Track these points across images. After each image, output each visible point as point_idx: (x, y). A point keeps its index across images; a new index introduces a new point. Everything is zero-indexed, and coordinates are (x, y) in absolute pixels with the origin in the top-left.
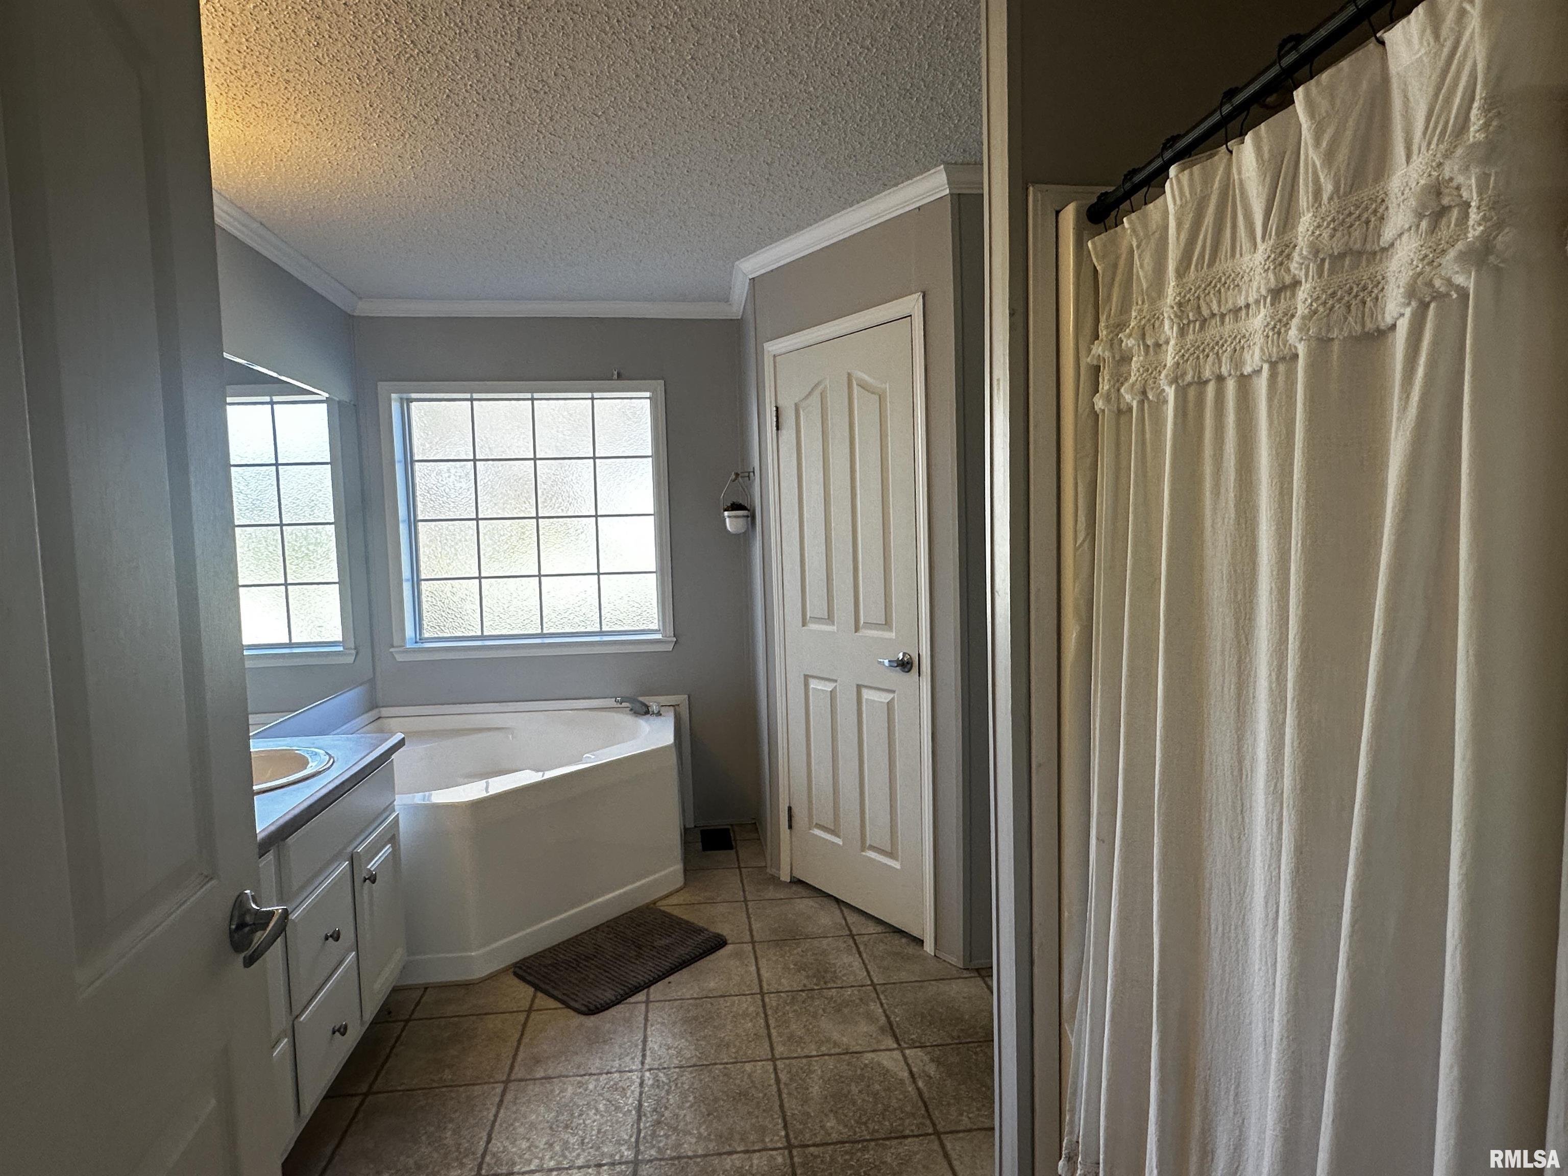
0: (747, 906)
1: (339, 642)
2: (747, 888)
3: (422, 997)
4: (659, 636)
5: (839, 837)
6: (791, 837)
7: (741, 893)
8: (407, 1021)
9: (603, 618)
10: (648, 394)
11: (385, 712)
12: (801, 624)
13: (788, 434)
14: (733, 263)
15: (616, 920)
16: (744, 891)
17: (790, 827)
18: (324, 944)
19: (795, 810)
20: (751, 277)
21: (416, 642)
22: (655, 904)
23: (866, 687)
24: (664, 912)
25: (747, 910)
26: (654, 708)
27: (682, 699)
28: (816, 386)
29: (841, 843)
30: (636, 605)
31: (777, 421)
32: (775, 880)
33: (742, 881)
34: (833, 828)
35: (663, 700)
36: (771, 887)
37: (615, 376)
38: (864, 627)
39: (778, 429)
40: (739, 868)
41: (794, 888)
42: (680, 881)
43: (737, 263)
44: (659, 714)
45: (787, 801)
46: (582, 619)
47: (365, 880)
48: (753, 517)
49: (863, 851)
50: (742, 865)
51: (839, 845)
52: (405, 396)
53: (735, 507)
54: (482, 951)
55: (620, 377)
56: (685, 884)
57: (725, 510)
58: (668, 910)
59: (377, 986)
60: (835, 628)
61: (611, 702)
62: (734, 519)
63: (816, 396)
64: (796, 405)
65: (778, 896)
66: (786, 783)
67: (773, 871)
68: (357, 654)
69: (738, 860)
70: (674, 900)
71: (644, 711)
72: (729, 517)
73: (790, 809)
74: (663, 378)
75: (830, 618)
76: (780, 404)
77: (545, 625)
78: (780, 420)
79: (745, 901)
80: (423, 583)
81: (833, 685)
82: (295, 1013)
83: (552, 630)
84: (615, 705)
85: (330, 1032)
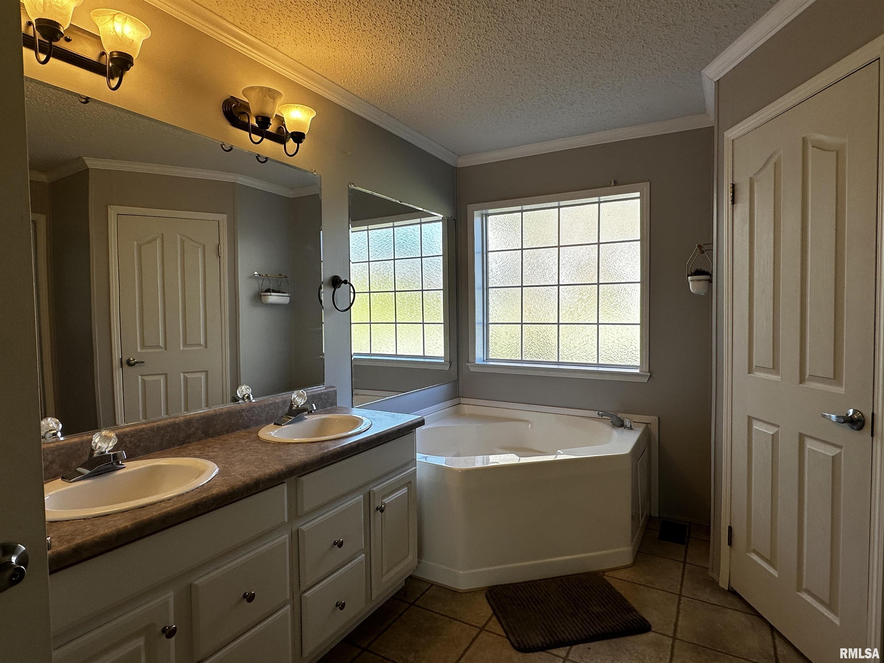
0: (680, 600)
1: (442, 357)
2: (684, 584)
3: (427, 590)
4: (638, 371)
5: (775, 568)
6: (730, 553)
7: (679, 587)
8: (413, 604)
9: (600, 355)
10: (638, 194)
11: (463, 400)
12: (747, 372)
13: (742, 207)
14: (700, 72)
15: (568, 577)
16: (682, 585)
17: (730, 543)
18: (332, 547)
19: (735, 531)
20: (716, 80)
21: (484, 361)
22: (604, 572)
23: (807, 436)
24: (608, 583)
25: (679, 604)
26: (627, 423)
27: (653, 419)
28: (771, 157)
29: (777, 576)
30: (624, 347)
31: (733, 196)
32: (713, 584)
33: (683, 574)
34: (769, 559)
35: (637, 418)
36: (708, 590)
37: (613, 184)
38: (810, 380)
39: (733, 202)
40: (685, 563)
41: (731, 598)
42: (628, 560)
43: (703, 71)
44: (631, 428)
45: (728, 520)
46: (585, 354)
47: (377, 509)
48: (710, 281)
49: (799, 591)
50: (688, 561)
51: (774, 577)
52: (484, 212)
53: (698, 273)
54: (465, 572)
55: (616, 184)
56: (633, 564)
57: (690, 275)
58: (612, 582)
59: (386, 578)
60: (780, 378)
61: (595, 414)
62: (696, 282)
63: (770, 167)
64: (751, 179)
65: (712, 600)
66: (728, 503)
67: (715, 576)
68: (451, 364)
69: (686, 555)
70: (622, 574)
71: (620, 424)
72: (691, 281)
73: (730, 529)
74: (649, 180)
75: (775, 368)
76: (736, 181)
77: (560, 357)
78: (736, 194)
79: (680, 595)
80: (490, 325)
81: (776, 429)
82: (303, 588)
83: (565, 360)
84: (598, 416)
85: (335, 605)
